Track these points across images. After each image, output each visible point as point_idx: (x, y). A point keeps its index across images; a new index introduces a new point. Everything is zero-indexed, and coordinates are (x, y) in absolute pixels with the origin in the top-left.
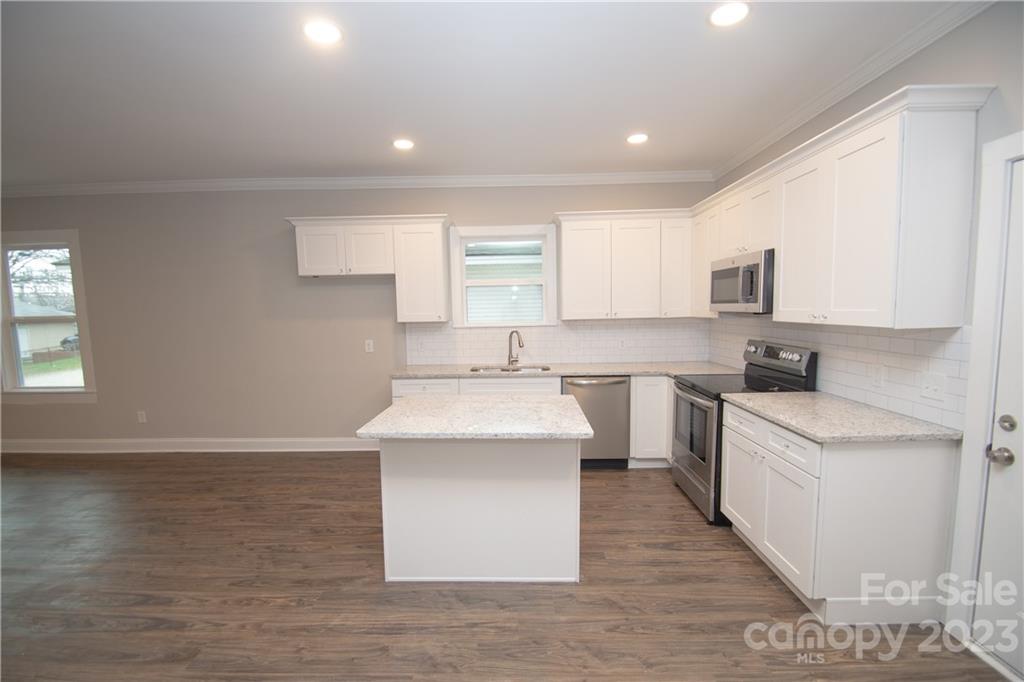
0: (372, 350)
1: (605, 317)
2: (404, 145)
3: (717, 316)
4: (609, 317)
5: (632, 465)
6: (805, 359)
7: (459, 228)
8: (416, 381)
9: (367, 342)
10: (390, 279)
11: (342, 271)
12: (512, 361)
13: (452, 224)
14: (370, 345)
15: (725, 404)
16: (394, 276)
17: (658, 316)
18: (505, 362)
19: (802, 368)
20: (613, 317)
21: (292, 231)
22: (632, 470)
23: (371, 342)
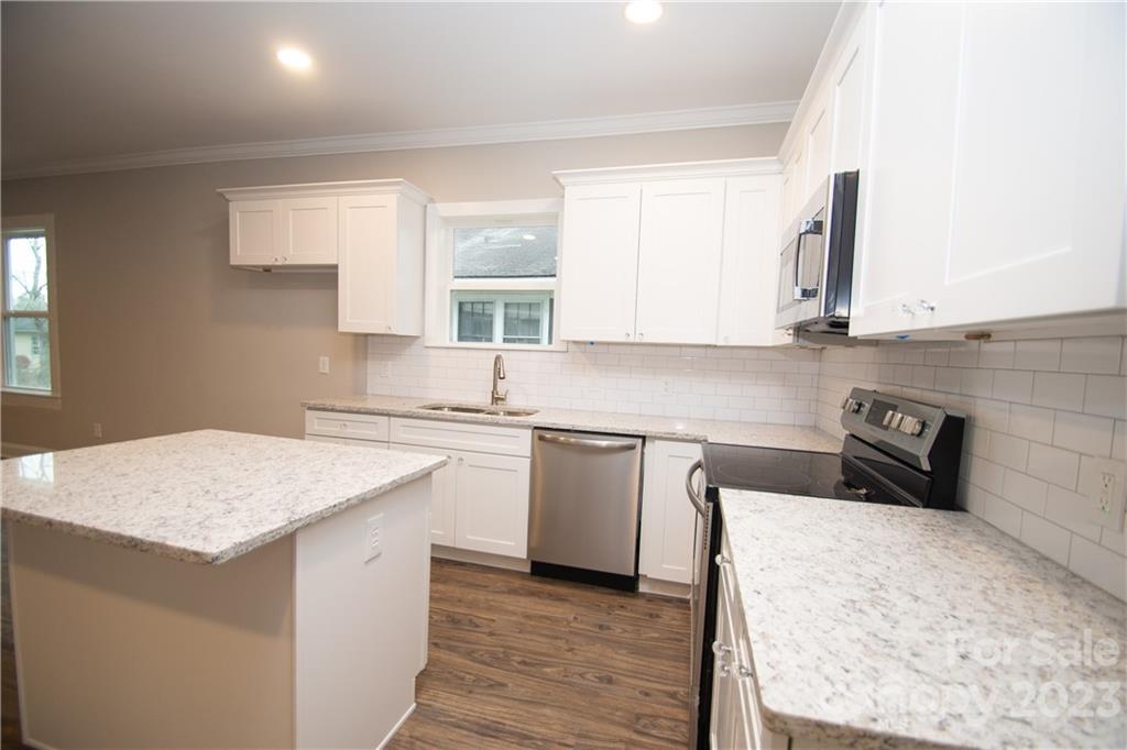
1: (622, 339)
4: (631, 340)
5: (643, 588)
7: (438, 205)
8: (335, 415)
9: (321, 358)
10: (332, 272)
11: (277, 260)
12: (497, 398)
13: (432, 201)
14: (325, 364)
16: (336, 267)
17: (713, 342)
19: (922, 451)
20: (637, 340)
22: (644, 595)
23: (326, 360)
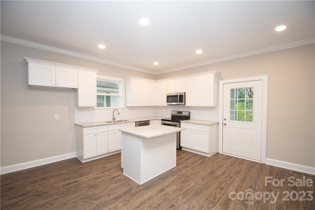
0: (58, 118)
2: (102, 47)
3: (167, 105)
6: (189, 113)
8: (94, 128)
9: (56, 115)
10: (75, 90)
11: (53, 85)
12: (114, 119)
14: (57, 117)
15: (181, 123)
16: (78, 89)
17: (150, 105)
18: (111, 120)
19: (188, 115)
21: (26, 64)
23: (58, 115)
